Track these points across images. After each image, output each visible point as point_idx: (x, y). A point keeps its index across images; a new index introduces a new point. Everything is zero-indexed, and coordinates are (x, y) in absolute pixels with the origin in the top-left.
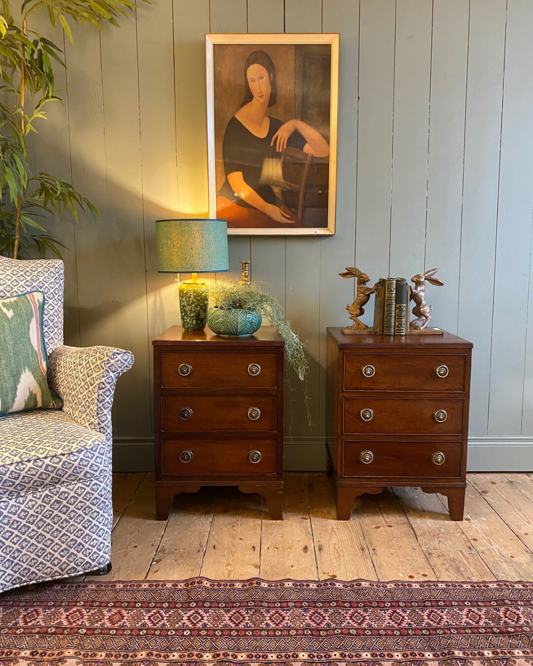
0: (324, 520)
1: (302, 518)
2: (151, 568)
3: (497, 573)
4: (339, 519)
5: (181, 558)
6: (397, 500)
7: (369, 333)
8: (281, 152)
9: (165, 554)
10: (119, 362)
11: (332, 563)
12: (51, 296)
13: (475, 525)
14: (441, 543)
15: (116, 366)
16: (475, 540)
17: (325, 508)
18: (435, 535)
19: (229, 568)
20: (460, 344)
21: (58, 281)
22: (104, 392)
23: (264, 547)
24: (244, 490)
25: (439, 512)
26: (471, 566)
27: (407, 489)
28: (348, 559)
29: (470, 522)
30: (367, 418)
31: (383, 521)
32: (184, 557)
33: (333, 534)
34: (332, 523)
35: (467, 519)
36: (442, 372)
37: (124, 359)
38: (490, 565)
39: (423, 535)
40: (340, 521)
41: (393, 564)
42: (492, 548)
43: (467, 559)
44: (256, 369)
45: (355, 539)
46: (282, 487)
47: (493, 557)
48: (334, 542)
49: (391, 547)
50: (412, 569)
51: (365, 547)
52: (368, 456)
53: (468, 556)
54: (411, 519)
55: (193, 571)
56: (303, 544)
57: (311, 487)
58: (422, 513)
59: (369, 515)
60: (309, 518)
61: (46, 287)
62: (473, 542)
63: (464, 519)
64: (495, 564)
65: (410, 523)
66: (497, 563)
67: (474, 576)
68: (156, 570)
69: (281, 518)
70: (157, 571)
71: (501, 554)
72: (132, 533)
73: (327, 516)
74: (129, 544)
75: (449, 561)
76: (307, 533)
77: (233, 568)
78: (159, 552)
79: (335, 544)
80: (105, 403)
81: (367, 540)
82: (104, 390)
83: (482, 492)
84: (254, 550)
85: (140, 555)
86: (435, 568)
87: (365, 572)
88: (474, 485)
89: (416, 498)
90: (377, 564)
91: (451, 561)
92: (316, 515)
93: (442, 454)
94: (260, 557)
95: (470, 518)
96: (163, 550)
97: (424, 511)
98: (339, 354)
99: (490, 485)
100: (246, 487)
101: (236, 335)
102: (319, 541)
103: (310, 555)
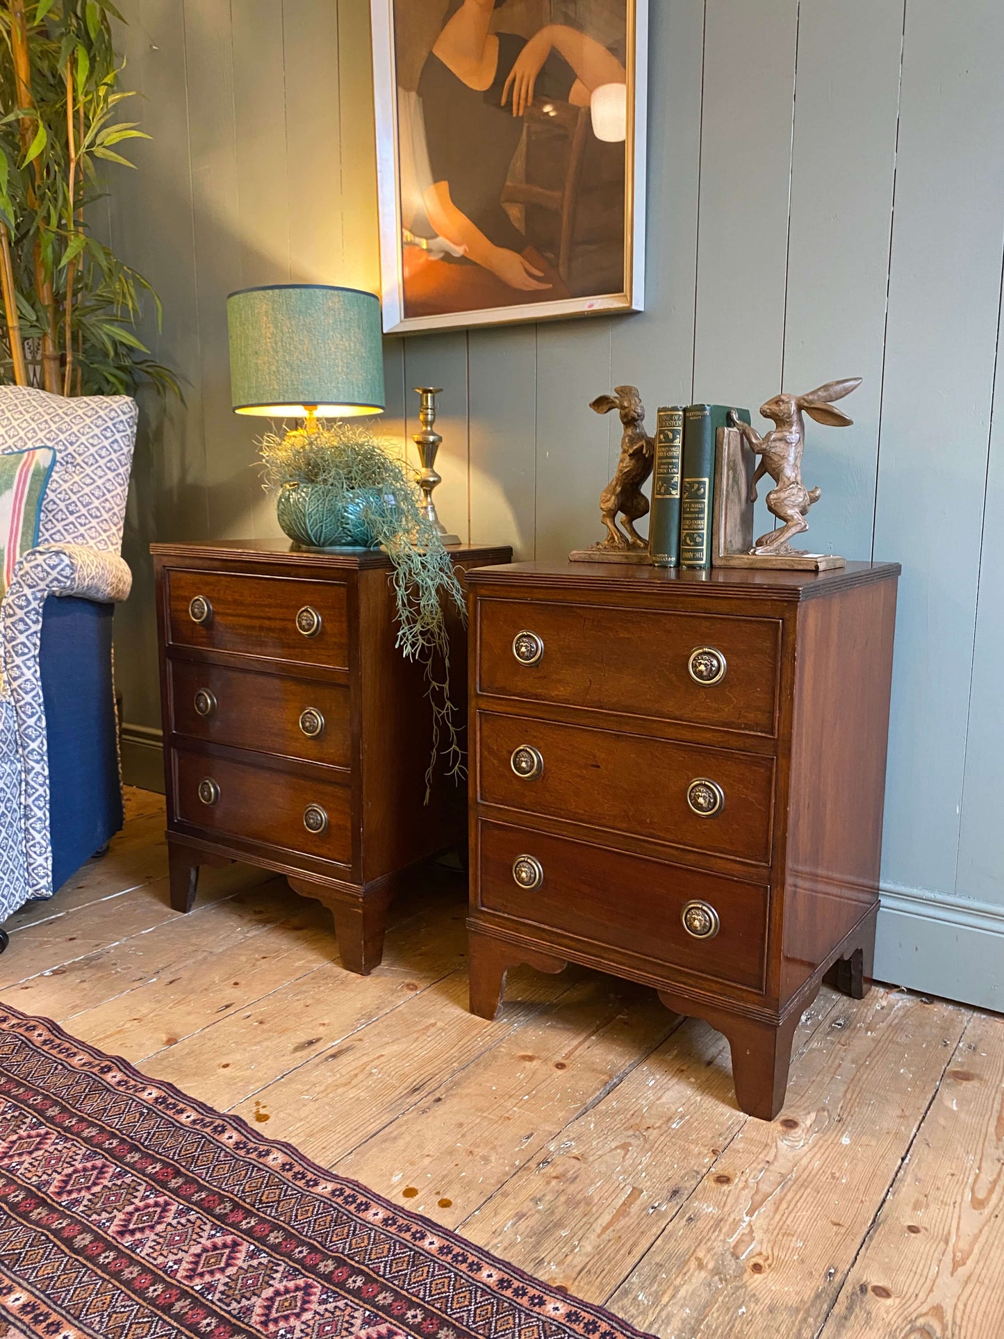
0: (449, 1002)
1: (409, 985)
5: (97, 980)
8: (523, 117)
10: (40, 568)
11: (308, 1090)
13: (791, 1147)
14: (618, 1151)
16: (725, 1181)
18: (636, 1127)
19: (128, 1025)
22: (13, 624)
26: (599, 1235)
28: (352, 1096)
29: (786, 1133)
30: (524, 772)
31: (567, 1050)
32: (104, 981)
33: (414, 1035)
34: (452, 1015)
35: (788, 1123)
36: (703, 668)
37: (49, 565)
39: (610, 1114)
41: (422, 1148)
42: (737, 1221)
43: (622, 1214)
45: (435, 1064)
46: (361, 900)
48: (384, 1053)
49: (485, 1111)
50: (446, 1176)
51: (430, 1086)
52: (530, 870)
54: (642, 1070)
56: (319, 1033)
58: (697, 1067)
59: (561, 1025)
60: (423, 989)
62: (708, 1183)
63: (782, 1119)
64: (673, 1262)
65: (623, 1077)
68: (29, 986)
69: (360, 970)
70: (27, 988)
71: (735, 1248)
72: (105, 917)
74: (73, 932)
75: (563, 1199)
76: (366, 1017)
79: (381, 1056)
80: (17, 645)
81: (459, 1076)
82: (13, 619)
83: (957, 1073)
86: (496, 1199)
88: (965, 1049)
90: (391, 1132)
91: (570, 1200)
92: (447, 990)
93: (708, 909)
94: (209, 1026)
95: (805, 1123)
96: (96, 959)
97: (709, 1064)
102: (361, 1040)
103: (296, 1060)
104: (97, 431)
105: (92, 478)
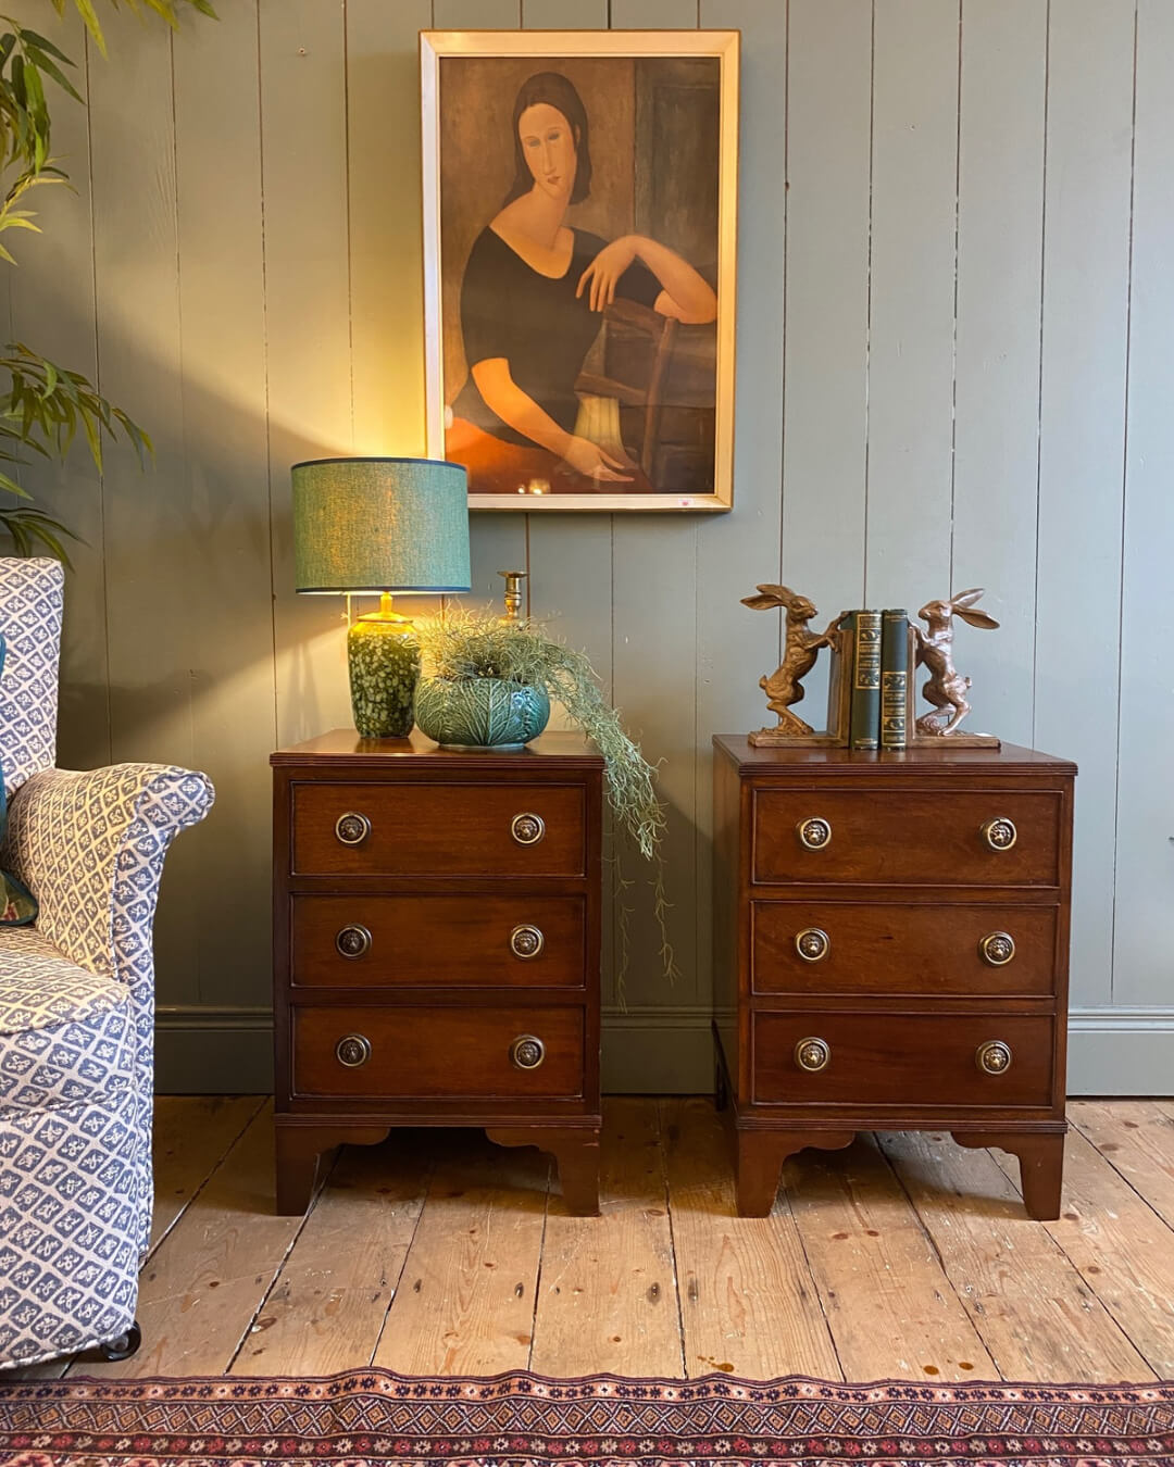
0: (705, 1216)
1: (650, 1212)
2: (246, 1344)
3: (1157, 1360)
4: (742, 1214)
5: (328, 1315)
6: (891, 1164)
7: (816, 745)
8: (601, 313)
9: (287, 1303)
10: (175, 799)
11: (722, 1330)
12: (27, 646)
13: (1092, 1232)
14: (1005, 1279)
15: (165, 810)
16: (1094, 1270)
17: (707, 1187)
18: (988, 1257)
19: (450, 1343)
20: (1044, 765)
21: (45, 611)
22: (131, 878)
23: (548, 1287)
24: (498, 1137)
25: (997, 1196)
26: (1086, 1340)
27: (916, 1137)
28: (764, 1319)
29: (1078, 1224)
30: (813, 954)
31: (856, 1220)
32: (338, 1313)
33: (727, 1251)
34: (726, 1225)
35: (1070, 1216)
36: (1001, 836)
37: (186, 794)
38: (1138, 1339)
39: (959, 1255)
40: (745, 1220)
41: (882, 1335)
42: (1140, 1293)
43: (1076, 1321)
44: (531, 827)
45: (782, 1267)
46: (597, 1131)
47: (1143, 1314)
48: (728, 1275)
49: (878, 1289)
50: (933, 1348)
51: (809, 1287)
52: (816, 1052)
53: (1077, 1313)
54: (927, 1216)
55: (356, 1352)
56: (646, 1279)
57: (673, 1134)
58: (955, 1199)
59: (821, 1203)
60: (666, 1211)
61: (14, 623)
62: (1088, 1276)
63: (1061, 1215)
64: (1149, 1335)
65: (923, 1225)
66: (1155, 1332)
67: (1096, 1369)
68: (259, 1348)
69: (593, 1211)
70: (260, 1352)
71: (1163, 1309)
72: (211, 1249)
73: (713, 1206)
74: (200, 1276)
75: (1028, 1326)
76: (660, 1250)
77: (461, 1344)
78: (272, 1300)
79: (730, 1279)
80: (135, 906)
81: (814, 1270)
82: (132, 872)
83: (1103, 1146)
84: (520, 1295)
85: (223, 1306)
86: (992, 1347)
87: (808, 1354)
88: (1082, 1129)
89: (939, 1163)
90: (841, 1334)
91: (1034, 1326)
92: (685, 1205)
93: (1002, 1045)
94: (535, 1313)
95: (1078, 1213)
96: (285, 1294)
97: (959, 1194)
98: (742, 792)
99: (1123, 1128)
100: (505, 1130)
101: (485, 744)
102: (690, 1272)
103: (666, 1308)
104: (31, 606)
105: (29, 670)
